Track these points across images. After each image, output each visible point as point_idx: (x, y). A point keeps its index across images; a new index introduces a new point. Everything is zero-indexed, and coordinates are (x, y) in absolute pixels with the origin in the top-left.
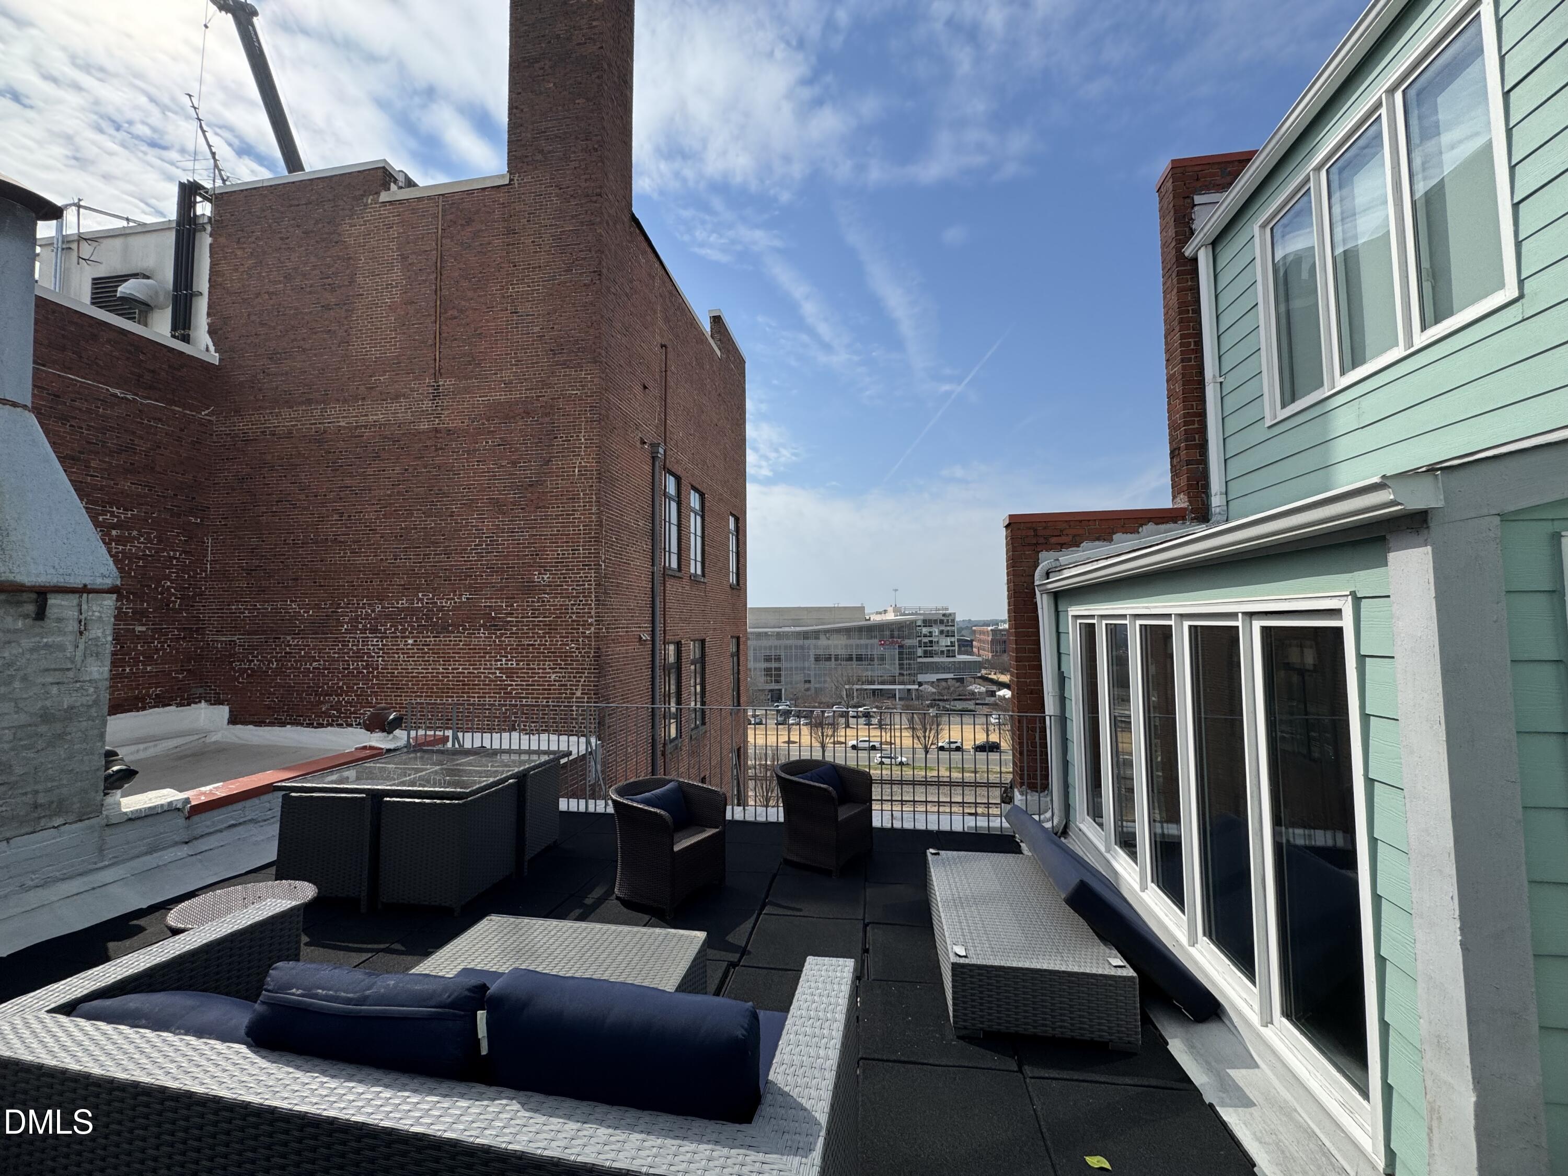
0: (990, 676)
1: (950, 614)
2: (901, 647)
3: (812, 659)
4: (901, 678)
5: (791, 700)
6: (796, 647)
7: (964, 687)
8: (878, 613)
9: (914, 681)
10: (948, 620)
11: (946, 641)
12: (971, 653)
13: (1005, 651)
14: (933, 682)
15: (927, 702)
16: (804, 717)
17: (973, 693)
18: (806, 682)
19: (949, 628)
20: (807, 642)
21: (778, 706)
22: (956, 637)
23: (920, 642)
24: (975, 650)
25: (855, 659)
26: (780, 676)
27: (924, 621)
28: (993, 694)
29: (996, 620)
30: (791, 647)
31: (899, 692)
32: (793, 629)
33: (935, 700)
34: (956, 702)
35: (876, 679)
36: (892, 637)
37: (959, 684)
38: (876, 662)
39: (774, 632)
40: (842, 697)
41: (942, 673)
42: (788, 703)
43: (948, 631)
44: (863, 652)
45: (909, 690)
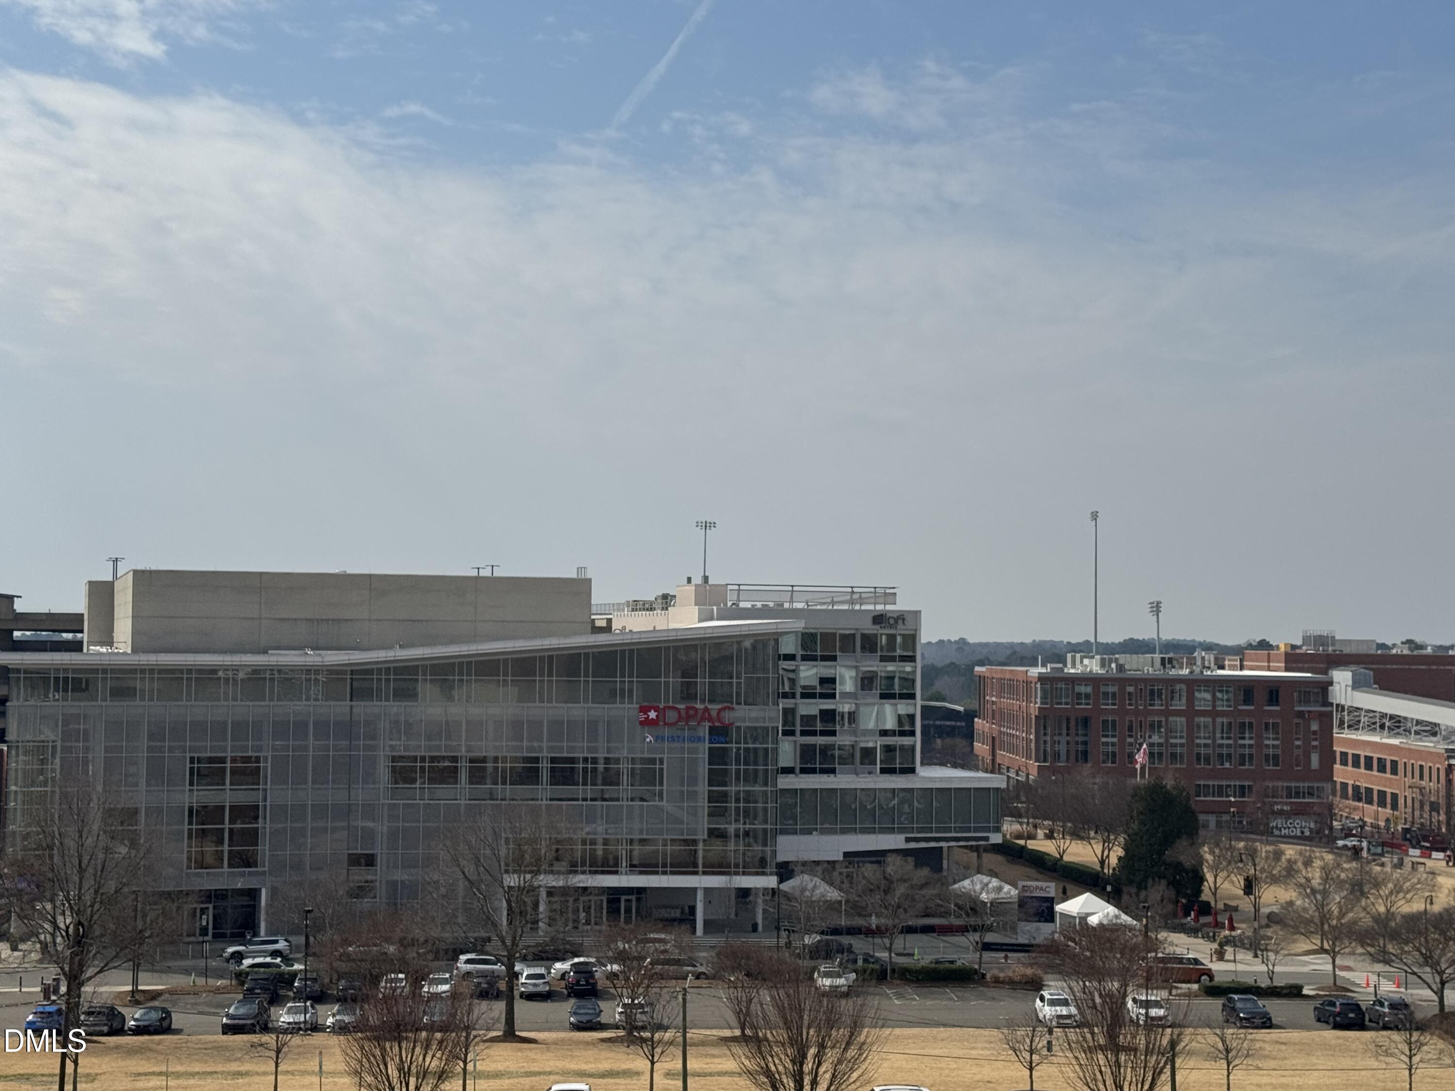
0: (1032, 845)
1: (901, 618)
2: (720, 732)
3: (383, 772)
4: (717, 846)
5: (294, 931)
6: (322, 727)
7: (945, 883)
8: (638, 606)
9: (763, 862)
10: (892, 638)
11: (880, 716)
12: (966, 761)
13: (1085, 756)
14: (833, 863)
15: (807, 940)
16: (341, 1000)
17: (973, 906)
18: (355, 860)
19: (891, 667)
20: (364, 708)
21: (238, 957)
22: (919, 702)
23: (789, 713)
24: (981, 748)
25: (545, 776)
26: (252, 837)
27: (808, 639)
28: (1045, 911)
29: (1053, 644)
30: (301, 727)
31: (708, 902)
32: (312, 658)
33: (836, 931)
34: (910, 937)
35: (622, 851)
36: (688, 693)
37: (925, 872)
38: (625, 788)
39: (236, 669)
40: (490, 922)
41: (864, 831)
42: (281, 945)
43: (890, 678)
44: (580, 749)
45: (744, 893)
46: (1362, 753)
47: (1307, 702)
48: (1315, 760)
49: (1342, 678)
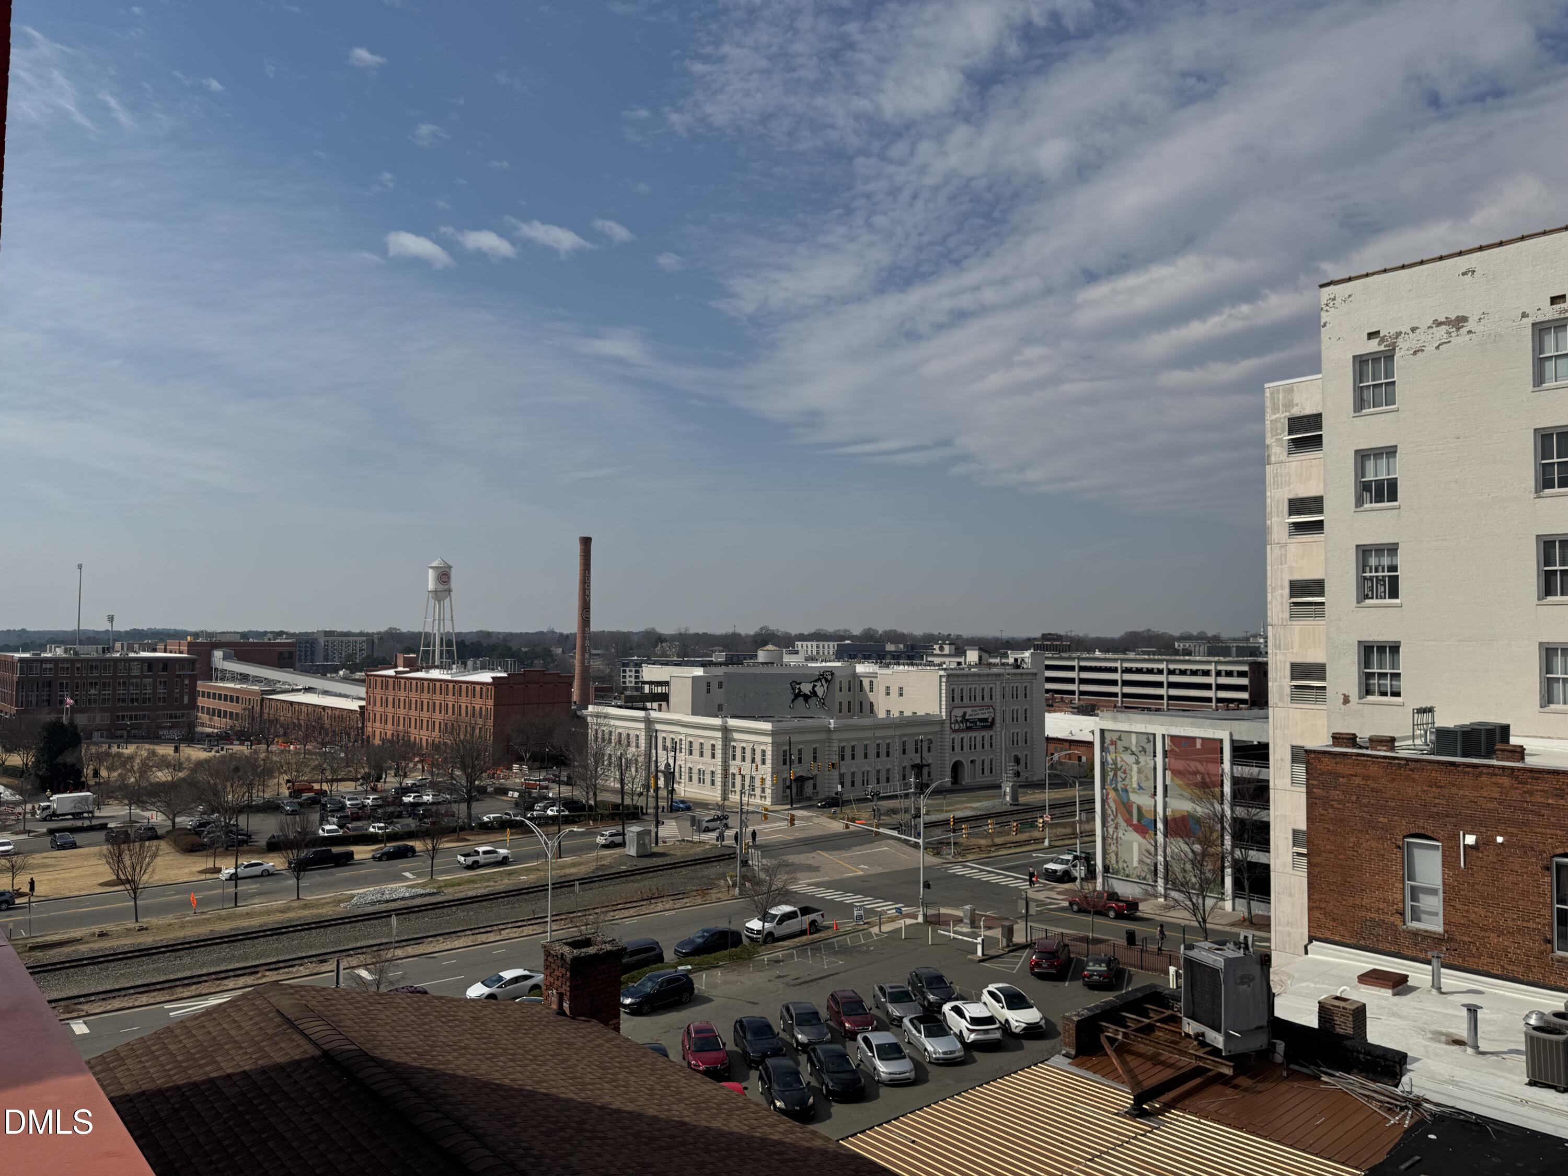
46: (223, 693)
47: (184, 669)
48: (186, 699)
49: (218, 654)
